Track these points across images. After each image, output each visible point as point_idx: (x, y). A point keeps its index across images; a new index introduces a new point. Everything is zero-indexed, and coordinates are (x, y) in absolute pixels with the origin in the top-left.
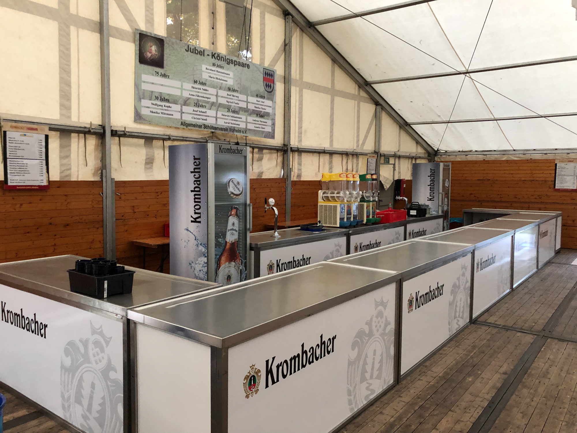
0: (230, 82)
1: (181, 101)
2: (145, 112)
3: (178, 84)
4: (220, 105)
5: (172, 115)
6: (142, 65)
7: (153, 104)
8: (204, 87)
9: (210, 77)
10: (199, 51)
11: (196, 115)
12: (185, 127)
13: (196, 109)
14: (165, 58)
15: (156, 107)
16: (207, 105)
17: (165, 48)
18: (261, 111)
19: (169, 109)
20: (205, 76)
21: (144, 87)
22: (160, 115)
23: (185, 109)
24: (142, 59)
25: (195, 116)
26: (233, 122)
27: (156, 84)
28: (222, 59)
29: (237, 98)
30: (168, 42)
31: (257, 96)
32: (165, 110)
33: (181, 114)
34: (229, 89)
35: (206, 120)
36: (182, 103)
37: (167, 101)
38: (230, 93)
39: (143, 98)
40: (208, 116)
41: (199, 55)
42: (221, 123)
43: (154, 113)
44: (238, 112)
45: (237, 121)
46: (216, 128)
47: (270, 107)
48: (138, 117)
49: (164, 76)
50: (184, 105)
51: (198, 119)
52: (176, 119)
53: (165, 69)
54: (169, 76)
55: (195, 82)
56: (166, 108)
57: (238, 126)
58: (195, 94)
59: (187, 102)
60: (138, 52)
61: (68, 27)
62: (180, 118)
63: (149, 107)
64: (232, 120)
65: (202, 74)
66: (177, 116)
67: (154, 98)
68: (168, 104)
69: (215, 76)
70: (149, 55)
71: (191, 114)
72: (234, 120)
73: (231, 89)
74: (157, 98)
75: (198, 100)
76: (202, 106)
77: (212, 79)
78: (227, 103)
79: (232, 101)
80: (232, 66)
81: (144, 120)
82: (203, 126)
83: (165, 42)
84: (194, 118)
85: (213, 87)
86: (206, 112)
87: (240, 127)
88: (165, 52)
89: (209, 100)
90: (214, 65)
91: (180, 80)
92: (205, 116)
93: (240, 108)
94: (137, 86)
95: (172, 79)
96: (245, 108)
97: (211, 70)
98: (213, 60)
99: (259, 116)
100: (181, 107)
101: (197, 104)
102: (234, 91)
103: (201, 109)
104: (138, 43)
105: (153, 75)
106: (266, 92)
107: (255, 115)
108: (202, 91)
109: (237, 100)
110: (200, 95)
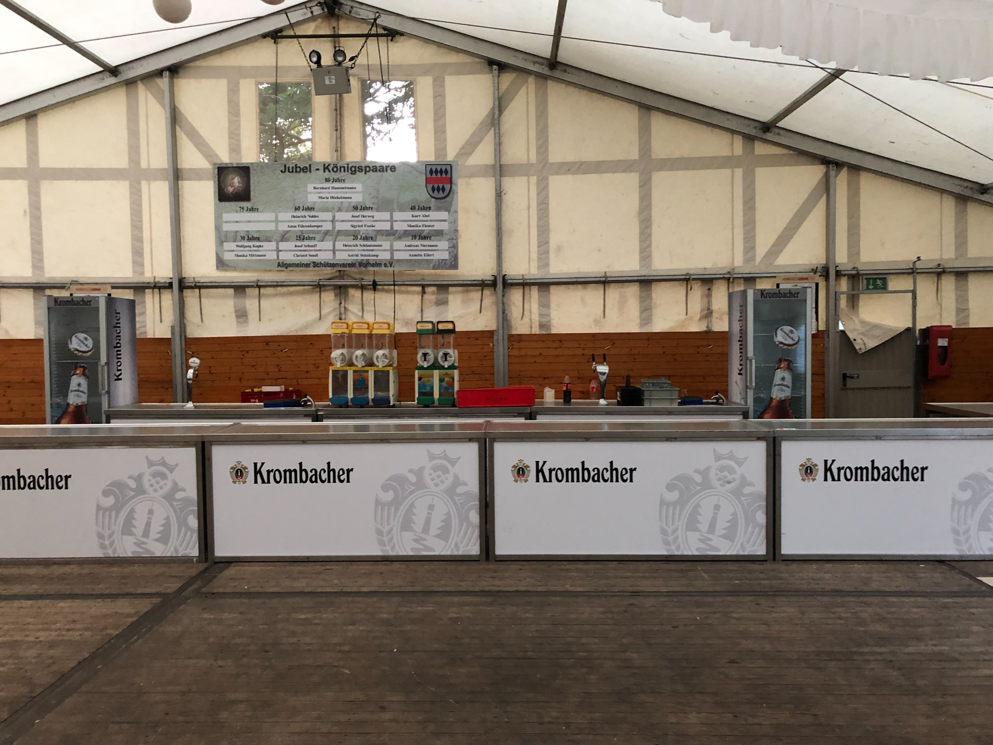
0: (358, 199)
1: (277, 237)
2: (228, 257)
3: (270, 216)
4: (340, 233)
5: (265, 256)
6: (223, 203)
7: (238, 246)
8: (312, 213)
9: (321, 198)
10: (302, 167)
11: (301, 251)
12: (283, 269)
13: (299, 243)
14: (252, 188)
15: (242, 249)
16: (318, 237)
17: (251, 176)
18: (424, 230)
19: (260, 248)
20: (313, 198)
21: (226, 227)
22: (249, 258)
23: (283, 245)
24: (223, 196)
25: (299, 253)
26: (364, 253)
27: (241, 222)
28: (342, 169)
29: (371, 219)
30: (255, 168)
31: (413, 208)
32: (255, 251)
33: (278, 253)
34: (355, 208)
35: (316, 255)
36: (279, 239)
37: (258, 239)
38: (356, 214)
39: (226, 241)
40: (320, 250)
41: (302, 173)
42: (343, 256)
43: (240, 256)
44: (374, 239)
45: (373, 250)
46: (334, 265)
47: (445, 221)
48: (221, 264)
49: (252, 210)
50: (282, 241)
51: (303, 256)
52: (271, 260)
53: (252, 201)
54: (258, 209)
55: (297, 209)
56: (257, 248)
57: (375, 258)
58: (296, 224)
59: (286, 236)
60: (217, 190)
61: (139, 183)
62: (275, 257)
63: (233, 251)
64: (364, 250)
65: (307, 196)
66: (272, 256)
67: (239, 238)
68: (258, 244)
69: (329, 196)
70: (231, 189)
71: (292, 251)
72: (368, 250)
73: (359, 207)
74: (243, 238)
75: (302, 231)
76: (309, 238)
77: (325, 200)
78: (353, 229)
79: (360, 224)
80: (360, 174)
81: (228, 266)
82: (312, 264)
83: (251, 169)
84: (298, 256)
85: (327, 210)
86: (315, 245)
87: (378, 258)
88: (252, 181)
89: (320, 229)
90: (327, 180)
91: (274, 211)
92: (315, 251)
93: (378, 231)
94: (218, 228)
95: (262, 212)
96: (387, 231)
97: (323, 188)
98: (327, 175)
99: (417, 238)
100: (277, 244)
101: (301, 237)
102: (365, 209)
103: (306, 243)
104: (217, 179)
105: (237, 212)
106: (434, 200)
107: (410, 238)
108: (308, 218)
109: (370, 221)
110: (304, 224)
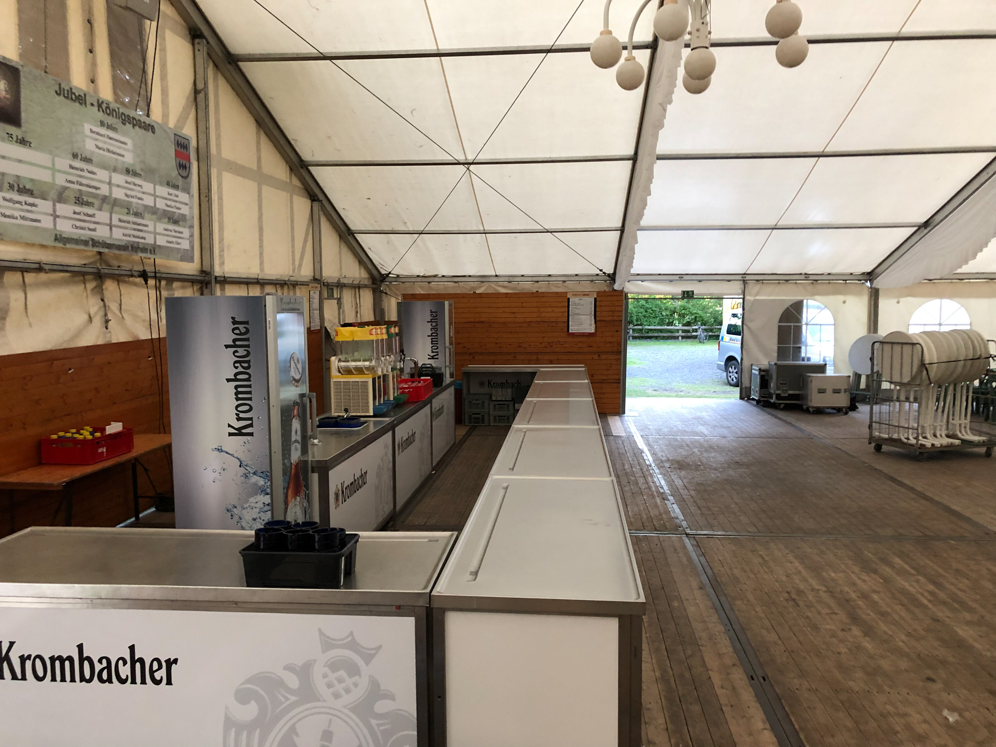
0: (129, 159)
1: (53, 194)
3: (46, 159)
4: (116, 203)
5: (40, 221)
7: (5, 199)
8: (91, 168)
9: (97, 147)
10: (77, 94)
11: (79, 220)
12: (61, 245)
13: (78, 209)
14: (23, 107)
15: (11, 204)
16: (96, 202)
18: (175, 213)
19: (33, 208)
20: (90, 146)
22: (20, 222)
23: (62, 208)
25: (78, 224)
26: (135, 233)
27: (9, 159)
28: (114, 114)
29: (139, 188)
30: (26, 74)
31: (168, 184)
32: (28, 211)
33: (55, 219)
34: (128, 171)
35: (94, 230)
36: (55, 197)
37: (30, 193)
38: (130, 179)
40: (98, 223)
41: (77, 104)
42: (118, 236)
43: (9, 217)
44: (142, 215)
45: (141, 231)
46: (109, 246)
47: (187, 204)
49: (23, 142)
50: (59, 202)
51: (82, 228)
52: (47, 229)
53: (23, 129)
54: (30, 143)
55: (75, 156)
56: (29, 208)
57: (142, 241)
58: (74, 179)
59: (63, 196)
62: (52, 226)
64: (135, 230)
65: (84, 141)
66: (47, 222)
67: (6, 186)
68: (31, 200)
69: (105, 146)
71: (70, 218)
72: (138, 230)
73: (131, 172)
74: (11, 187)
75: (80, 190)
76: (89, 204)
77: (101, 152)
78: (126, 198)
79: (133, 193)
80: (129, 126)
82: (91, 242)
83: (22, 74)
84: (76, 228)
85: (104, 167)
86: (94, 215)
87: (146, 241)
88: (23, 95)
89: (98, 192)
90: (102, 124)
91: (50, 152)
92: (94, 223)
93: (146, 207)
95: (36, 149)
96: (151, 207)
97: (98, 134)
98: (100, 115)
99: (172, 221)
100: (54, 205)
101: (79, 201)
102: (135, 174)
103: (86, 210)
105: (3, 140)
106: (180, 177)
107: (167, 220)
108: (86, 174)
109: (139, 192)
110: (84, 181)
